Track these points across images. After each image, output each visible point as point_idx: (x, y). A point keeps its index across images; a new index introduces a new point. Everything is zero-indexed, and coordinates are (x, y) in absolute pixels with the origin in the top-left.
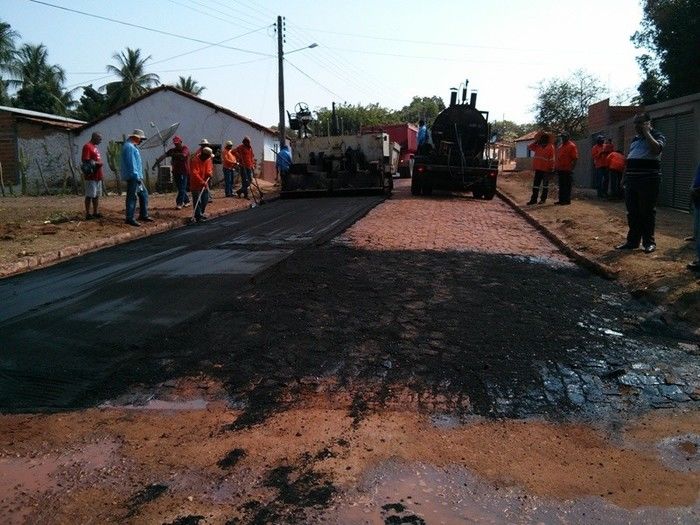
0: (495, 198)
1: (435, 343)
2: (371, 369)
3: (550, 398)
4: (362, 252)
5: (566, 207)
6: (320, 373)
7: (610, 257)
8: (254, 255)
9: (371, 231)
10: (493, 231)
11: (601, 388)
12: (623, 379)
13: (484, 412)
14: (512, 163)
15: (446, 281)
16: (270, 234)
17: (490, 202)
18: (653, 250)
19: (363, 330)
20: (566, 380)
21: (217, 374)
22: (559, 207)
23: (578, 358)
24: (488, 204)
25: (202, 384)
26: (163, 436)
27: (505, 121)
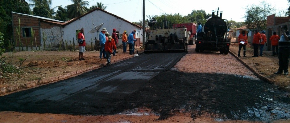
0: (229, 54)
1: (213, 101)
2: (194, 107)
3: (250, 115)
4: (182, 73)
5: (256, 58)
6: (179, 108)
7: (272, 76)
8: (146, 74)
9: (184, 66)
10: (229, 67)
11: (265, 113)
12: (272, 111)
13: (231, 118)
14: (234, 38)
15: (214, 83)
16: (148, 66)
17: (227, 55)
18: (287, 74)
19: (190, 97)
20: (255, 111)
21: (149, 107)
22: (254, 58)
23: (259, 106)
24: (226, 56)
25: (146, 109)
26: (141, 121)
27: (231, 21)
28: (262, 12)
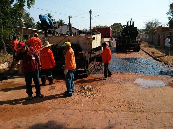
28: (154, 24)
